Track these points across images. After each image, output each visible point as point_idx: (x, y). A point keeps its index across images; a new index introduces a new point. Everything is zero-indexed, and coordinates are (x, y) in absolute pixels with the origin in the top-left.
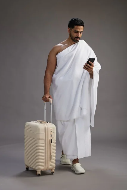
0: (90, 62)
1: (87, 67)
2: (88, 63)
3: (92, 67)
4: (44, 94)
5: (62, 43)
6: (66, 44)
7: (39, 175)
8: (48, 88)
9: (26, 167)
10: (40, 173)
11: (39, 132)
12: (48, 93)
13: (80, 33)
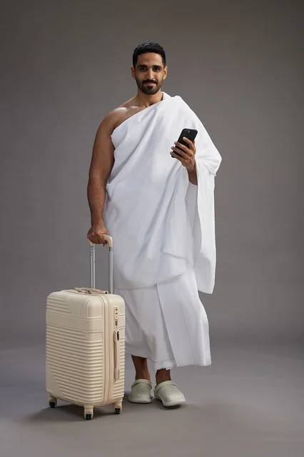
0: (184, 138)
1: (178, 151)
2: (181, 140)
3: (191, 152)
4: (92, 225)
5: (124, 106)
6: (134, 107)
7: (88, 417)
8: (100, 210)
9: (50, 398)
10: (92, 411)
11: (90, 315)
12: (101, 222)
13: (151, 70)
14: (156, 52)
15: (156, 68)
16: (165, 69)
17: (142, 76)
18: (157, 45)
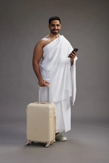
2: (73, 52)
11: (50, 111)
13: (56, 26)
14: (58, 19)
15: (58, 25)
16: (60, 25)
17: (52, 28)
18: (58, 17)
